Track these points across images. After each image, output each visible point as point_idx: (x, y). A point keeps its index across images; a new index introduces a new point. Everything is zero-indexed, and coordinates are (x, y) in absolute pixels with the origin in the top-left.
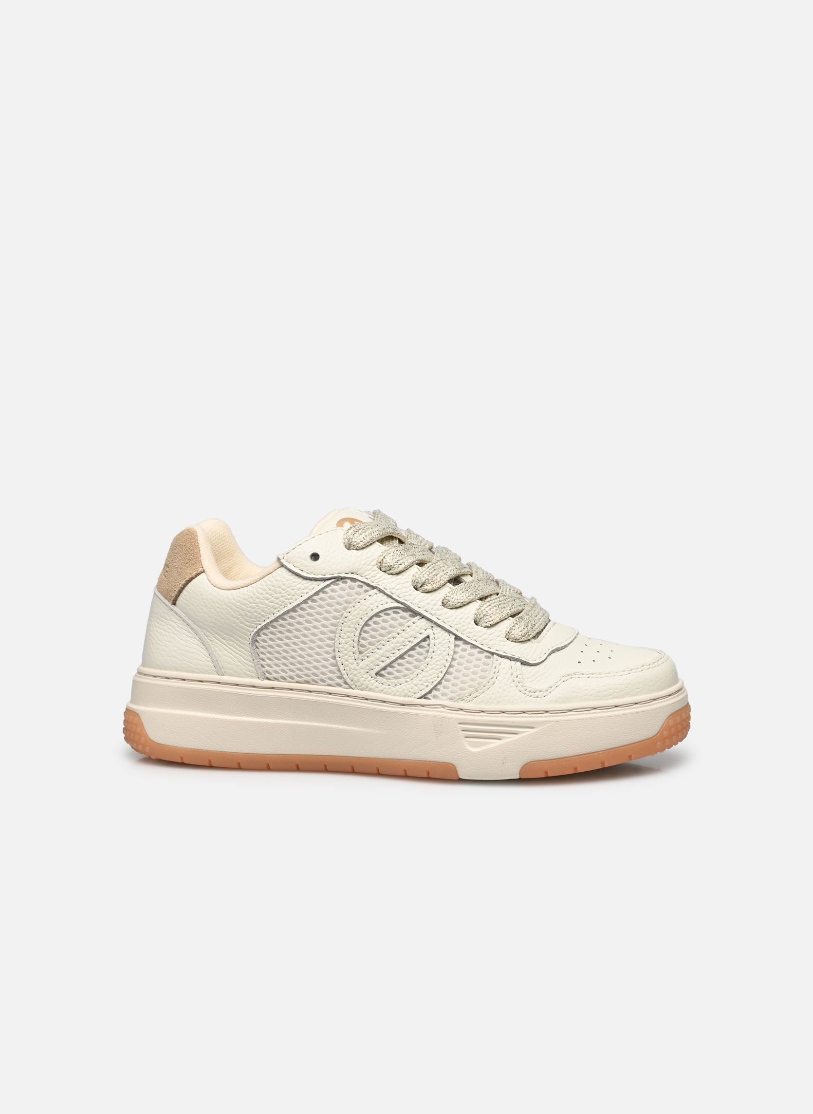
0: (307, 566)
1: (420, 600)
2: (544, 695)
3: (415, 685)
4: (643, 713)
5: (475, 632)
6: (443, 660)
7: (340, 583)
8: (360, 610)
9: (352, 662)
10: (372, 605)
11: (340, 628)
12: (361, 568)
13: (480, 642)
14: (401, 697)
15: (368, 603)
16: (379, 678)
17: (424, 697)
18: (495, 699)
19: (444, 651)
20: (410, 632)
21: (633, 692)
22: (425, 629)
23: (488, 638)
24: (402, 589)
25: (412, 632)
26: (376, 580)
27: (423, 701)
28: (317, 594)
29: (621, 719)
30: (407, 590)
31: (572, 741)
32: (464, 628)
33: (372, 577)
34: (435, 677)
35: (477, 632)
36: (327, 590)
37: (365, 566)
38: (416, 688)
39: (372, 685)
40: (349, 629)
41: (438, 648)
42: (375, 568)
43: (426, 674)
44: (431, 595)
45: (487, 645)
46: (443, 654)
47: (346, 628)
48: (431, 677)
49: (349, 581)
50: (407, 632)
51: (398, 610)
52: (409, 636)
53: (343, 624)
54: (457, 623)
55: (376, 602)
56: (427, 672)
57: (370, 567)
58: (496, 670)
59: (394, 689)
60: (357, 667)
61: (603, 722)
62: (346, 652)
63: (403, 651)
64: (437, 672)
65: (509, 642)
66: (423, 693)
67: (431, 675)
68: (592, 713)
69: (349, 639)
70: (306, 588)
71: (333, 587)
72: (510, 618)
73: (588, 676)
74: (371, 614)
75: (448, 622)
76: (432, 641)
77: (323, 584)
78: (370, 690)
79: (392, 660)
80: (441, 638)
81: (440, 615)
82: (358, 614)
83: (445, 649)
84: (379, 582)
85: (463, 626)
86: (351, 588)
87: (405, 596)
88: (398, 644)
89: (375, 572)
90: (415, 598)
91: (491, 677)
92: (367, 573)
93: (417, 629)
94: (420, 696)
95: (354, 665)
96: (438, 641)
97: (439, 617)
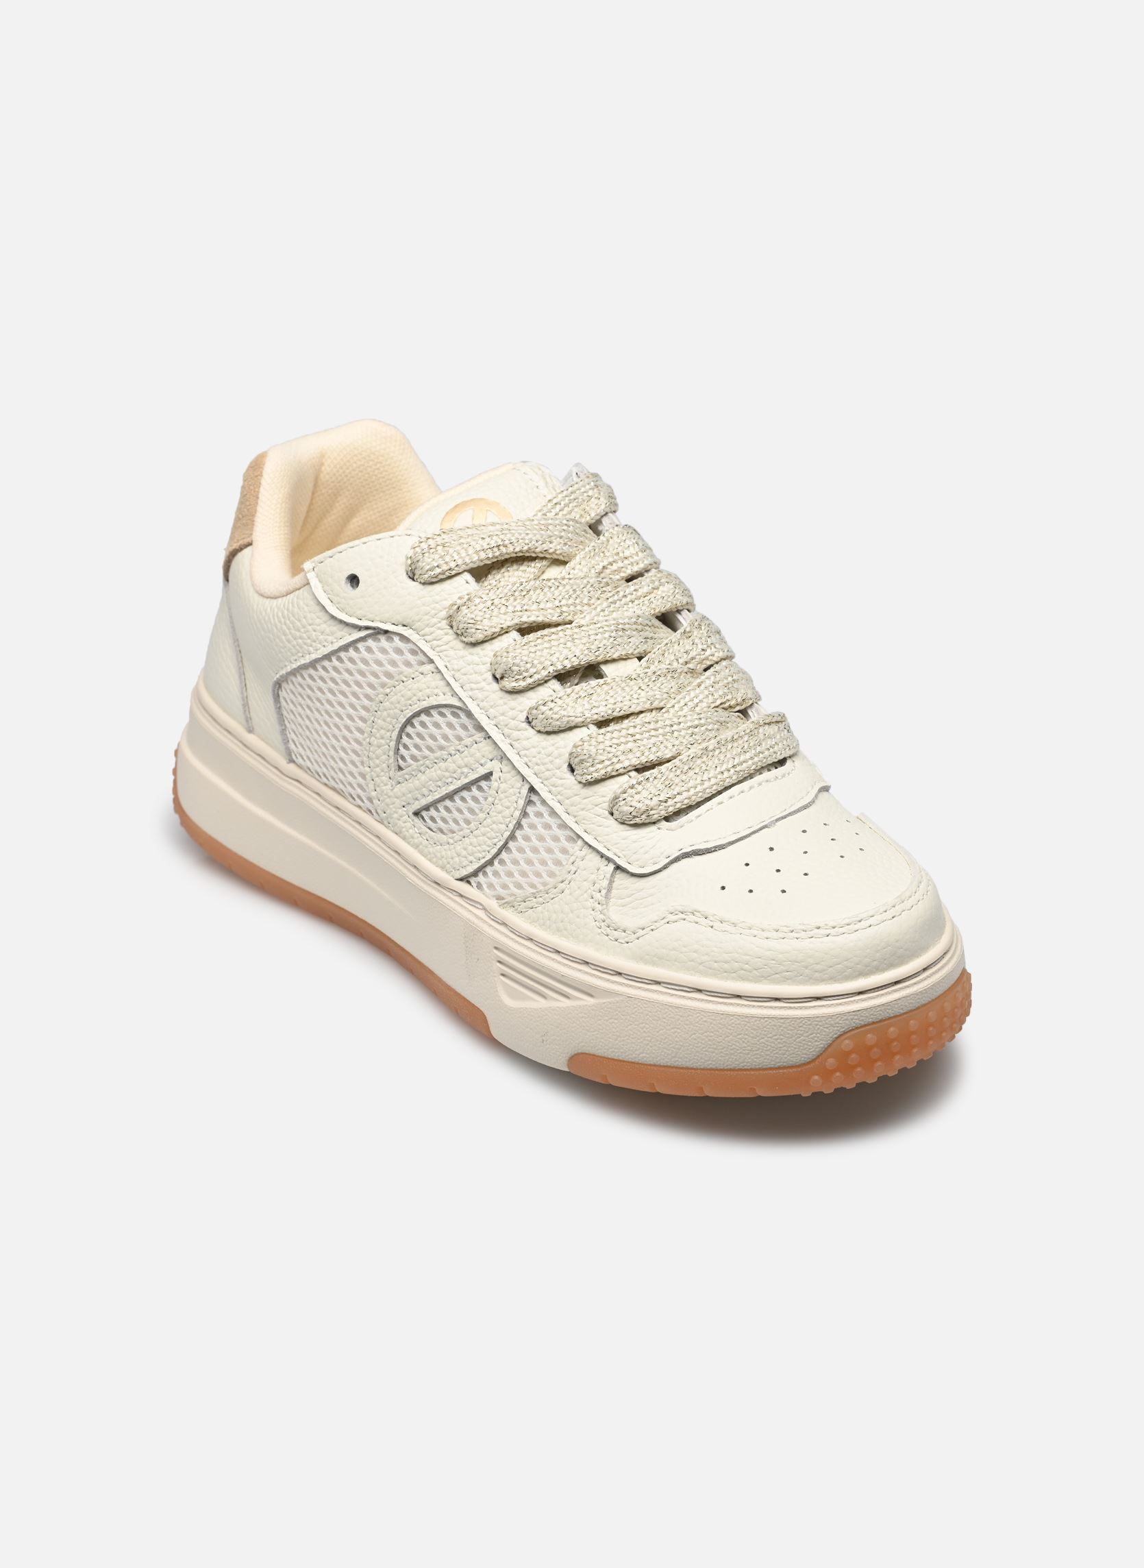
0: (338, 596)
1: (492, 703)
2: (627, 940)
3: (457, 854)
4: (782, 1021)
5: (562, 786)
6: (501, 823)
7: (382, 638)
8: (402, 696)
9: (385, 782)
10: (421, 691)
11: (372, 719)
12: (419, 621)
13: (566, 807)
14: (437, 868)
15: (415, 686)
16: (417, 820)
17: (465, 879)
18: (555, 923)
19: (508, 808)
20: (467, 757)
21: (777, 976)
22: (491, 758)
23: (580, 803)
24: (471, 674)
25: (470, 758)
26: (438, 646)
27: (463, 887)
28: (345, 648)
29: (738, 1022)
30: (479, 678)
31: (649, 1039)
32: (547, 773)
33: (434, 640)
34: (484, 851)
35: (566, 789)
36: (360, 645)
37: (427, 617)
38: (457, 859)
39: (408, 831)
40: (385, 725)
41: (500, 800)
42: (444, 624)
43: (474, 840)
44: (513, 700)
45: (575, 817)
46: (504, 814)
47: (379, 721)
48: (479, 848)
49: (396, 639)
50: (462, 755)
51: (459, 712)
52: (463, 765)
53: (376, 711)
54: (539, 762)
55: (429, 688)
56: (476, 837)
57: (435, 620)
58: (573, 869)
59: (431, 850)
60: (391, 794)
61: (705, 1019)
62: (377, 761)
63: (452, 788)
64: (489, 842)
65: (611, 822)
66: (464, 873)
67: (480, 845)
68: (690, 998)
69: (382, 741)
70: (332, 634)
71: (370, 642)
72: (633, 774)
73: (711, 924)
74: (416, 708)
75: (525, 756)
76: (494, 784)
77: (358, 635)
78: (404, 838)
79: (437, 797)
80: (509, 782)
81: (515, 741)
82: (399, 703)
83: (509, 804)
84: (441, 652)
85: (548, 770)
86: (399, 651)
87: (472, 689)
88: (447, 774)
89: (441, 632)
90: (486, 698)
91: (560, 880)
92: (427, 630)
93: (478, 755)
94: (459, 877)
95: (387, 787)
96: (503, 786)
97: (513, 743)
